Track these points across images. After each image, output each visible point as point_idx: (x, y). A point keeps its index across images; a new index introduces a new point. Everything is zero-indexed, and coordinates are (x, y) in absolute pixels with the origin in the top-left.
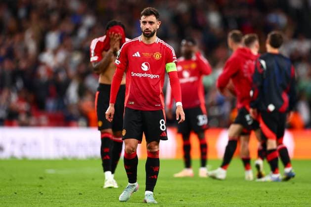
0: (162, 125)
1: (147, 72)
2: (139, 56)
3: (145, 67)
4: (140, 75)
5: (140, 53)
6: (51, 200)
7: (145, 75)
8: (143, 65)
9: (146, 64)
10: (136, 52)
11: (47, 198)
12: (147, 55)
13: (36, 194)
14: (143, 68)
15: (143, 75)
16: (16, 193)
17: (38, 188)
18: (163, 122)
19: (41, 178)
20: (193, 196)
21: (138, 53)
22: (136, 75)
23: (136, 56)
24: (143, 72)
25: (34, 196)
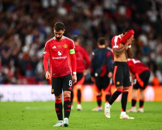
0: (70, 83)
1: (62, 56)
2: (56, 48)
3: (60, 54)
4: (58, 58)
5: (56, 46)
6: (29, 123)
7: (61, 58)
8: (59, 52)
9: (60, 52)
10: (53, 46)
11: (26, 122)
12: (59, 46)
13: (20, 120)
14: (58, 54)
15: (59, 58)
16: (10, 119)
17: (21, 117)
18: (71, 82)
19: (23, 112)
20: (102, 121)
21: (55, 46)
22: (56, 58)
23: (54, 48)
24: (59, 56)
25: (19, 121)
